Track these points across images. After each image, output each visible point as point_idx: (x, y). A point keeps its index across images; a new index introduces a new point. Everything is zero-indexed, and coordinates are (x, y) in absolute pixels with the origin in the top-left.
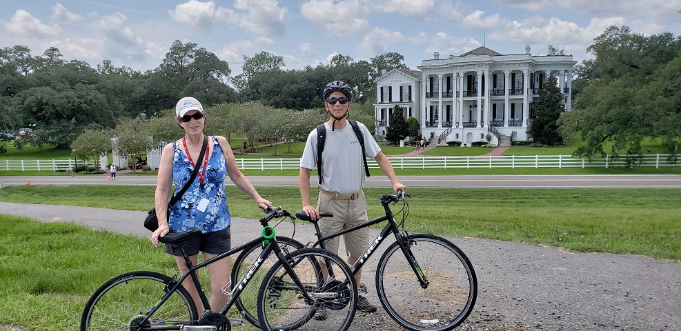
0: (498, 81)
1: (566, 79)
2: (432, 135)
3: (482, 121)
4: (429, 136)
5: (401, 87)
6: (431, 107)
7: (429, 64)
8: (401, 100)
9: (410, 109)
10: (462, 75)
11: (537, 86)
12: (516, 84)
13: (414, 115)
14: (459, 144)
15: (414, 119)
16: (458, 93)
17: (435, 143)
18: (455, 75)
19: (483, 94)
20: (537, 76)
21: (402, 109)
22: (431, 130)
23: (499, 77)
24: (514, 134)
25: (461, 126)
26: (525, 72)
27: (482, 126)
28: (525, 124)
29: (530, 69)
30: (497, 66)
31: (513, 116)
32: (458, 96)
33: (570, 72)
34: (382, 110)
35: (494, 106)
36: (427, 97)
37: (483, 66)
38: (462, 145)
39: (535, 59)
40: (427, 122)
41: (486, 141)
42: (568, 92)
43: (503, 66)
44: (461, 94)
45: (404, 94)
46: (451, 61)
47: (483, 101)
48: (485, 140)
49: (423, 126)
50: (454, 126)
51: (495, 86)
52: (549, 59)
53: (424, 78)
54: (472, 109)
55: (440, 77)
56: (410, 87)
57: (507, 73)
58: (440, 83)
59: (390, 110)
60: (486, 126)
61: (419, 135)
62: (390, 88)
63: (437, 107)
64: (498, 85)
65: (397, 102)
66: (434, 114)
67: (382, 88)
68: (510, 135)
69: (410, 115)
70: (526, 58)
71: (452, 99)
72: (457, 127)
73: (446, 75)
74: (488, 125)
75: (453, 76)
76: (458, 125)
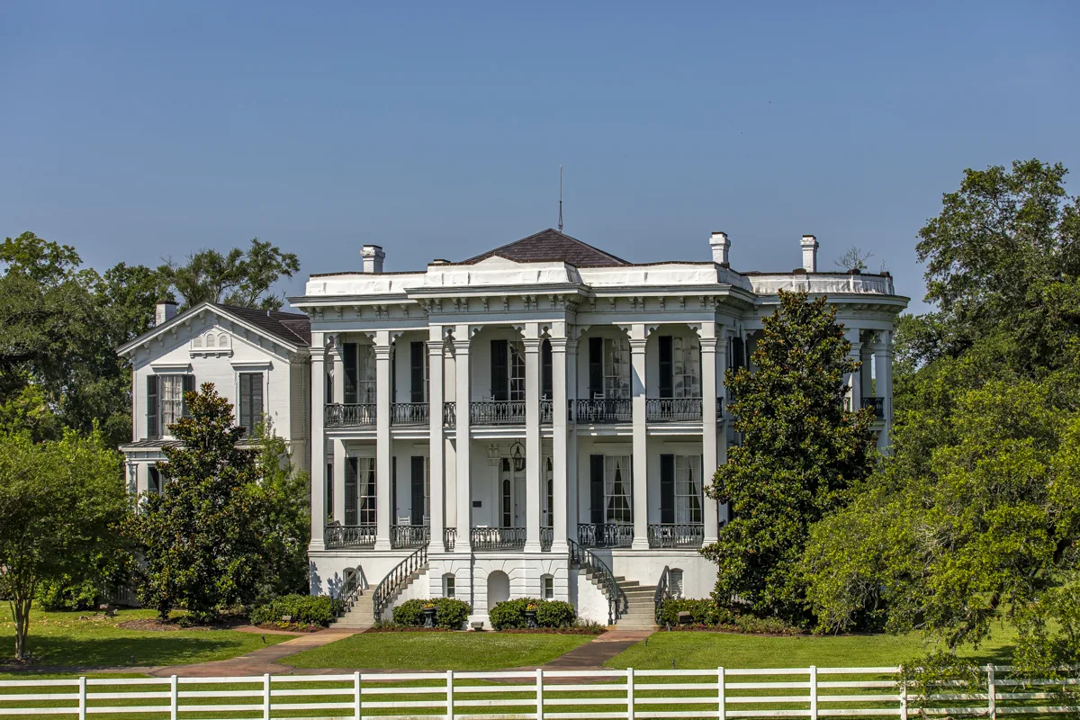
0: (609, 367)
2: (352, 579)
3: (545, 526)
4: (340, 584)
6: (350, 464)
7: (336, 288)
10: (461, 333)
12: (676, 380)
16: (447, 406)
17: (360, 616)
18: (436, 336)
22: (348, 559)
24: (672, 576)
25: (462, 543)
26: (707, 331)
27: (546, 545)
28: (711, 539)
29: (725, 321)
30: (600, 307)
31: (666, 506)
32: (449, 419)
33: (884, 338)
34: (154, 472)
35: (597, 464)
37: (545, 306)
38: (469, 624)
40: (330, 528)
42: (879, 414)
43: (621, 308)
44: (462, 413)
46: (419, 281)
47: (546, 445)
49: (317, 540)
50: (436, 544)
51: (594, 384)
53: (318, 340)
54: (511, 475)
55: (382, 338)
57: (640, 337)
58: (383, 368)
60: (560, 545)
62: (189, 383)
63: (371, 464)
64: (608, 384)
66: (362, 494)
67: (153, 383)
68: (656, 582)
70: (706, 276)
71: (428, 434)
72: (448, 547)
73: (403, 335)
74: (569, 540)
75: (431, 340)
76: (451, 539)
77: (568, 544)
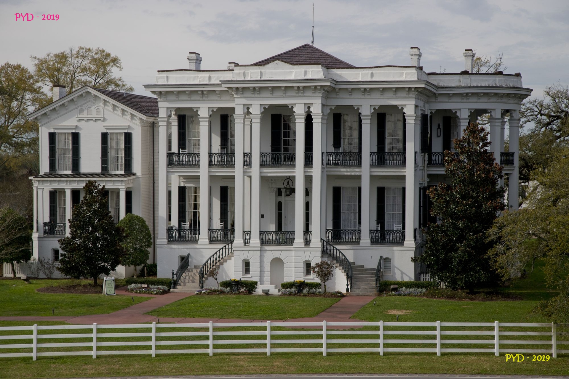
0: (345, 132)
1: (507, 133)
2: (184, 262)
3: (307, 230)
4: (176, 265)
5: (105, 137)
6: (182, 191)
7: (175, 79)
8: (105, 169)
9: (129, 194)
10: (256, 110)
11: (437, 146)
12: (388, 141)
13: (138, 211)
14: (251, 286)
15: (139, 219)
16: (247, 155)
17: (191, 284)
18: (239, 111)
19: (308, 161)
20: (438, 121)
21: (105, 193)
22: (182, 249)
23: (349, 121)
24: (385, 262)
25: (255, 241)
26: (410, 110)
27: (307, 242)
28: (410, 241)
29: (421, 104)
30: (341, 94)
31: (380, 218)
32: (247, 164)
33: (516, 115)
34: (53, 195)
35: (337, 193)
36: (170, 163)
37: (309, 93)
38: (259, 290)
39: (433, 80)
40: (170, 230)
41: (318, 280)
42: (511, 163)
43: (355, 94)
44: (256, 160)
45: (111, 153)
46: (228, 76)
47: (308, 179)
48: (313, 278)
49: (162, 238)
50: (238, 240)
51: (337, 143)
52: (465, 81)
53: (162, 113)
54: (283, 199)
55: (204, 113)
56: (128, 137)
57: (366, 112)
58: (204, 129)
59: (75, 194)
60: (316, 242)
61: (149, 262)
62: (76, 137)
63: (196, 189)
64: (345, 142)
65: (94, 175)
66: (189, 209)
67: (52, 137)
68: (375, 266)
69: (129, 209)
70: (411, 75)
71: (234, 172)
72: (246, 243)
73: (217, 110)
74: (321, 239)
75: (236, 113)
76: (248, 238)
77: (321, 242)
